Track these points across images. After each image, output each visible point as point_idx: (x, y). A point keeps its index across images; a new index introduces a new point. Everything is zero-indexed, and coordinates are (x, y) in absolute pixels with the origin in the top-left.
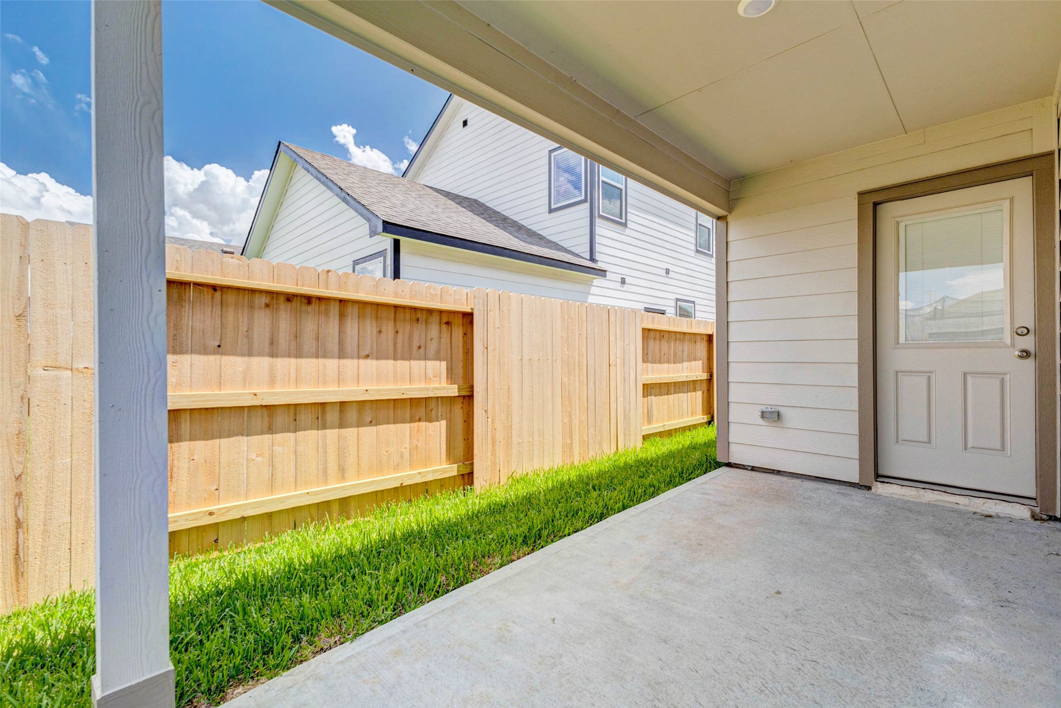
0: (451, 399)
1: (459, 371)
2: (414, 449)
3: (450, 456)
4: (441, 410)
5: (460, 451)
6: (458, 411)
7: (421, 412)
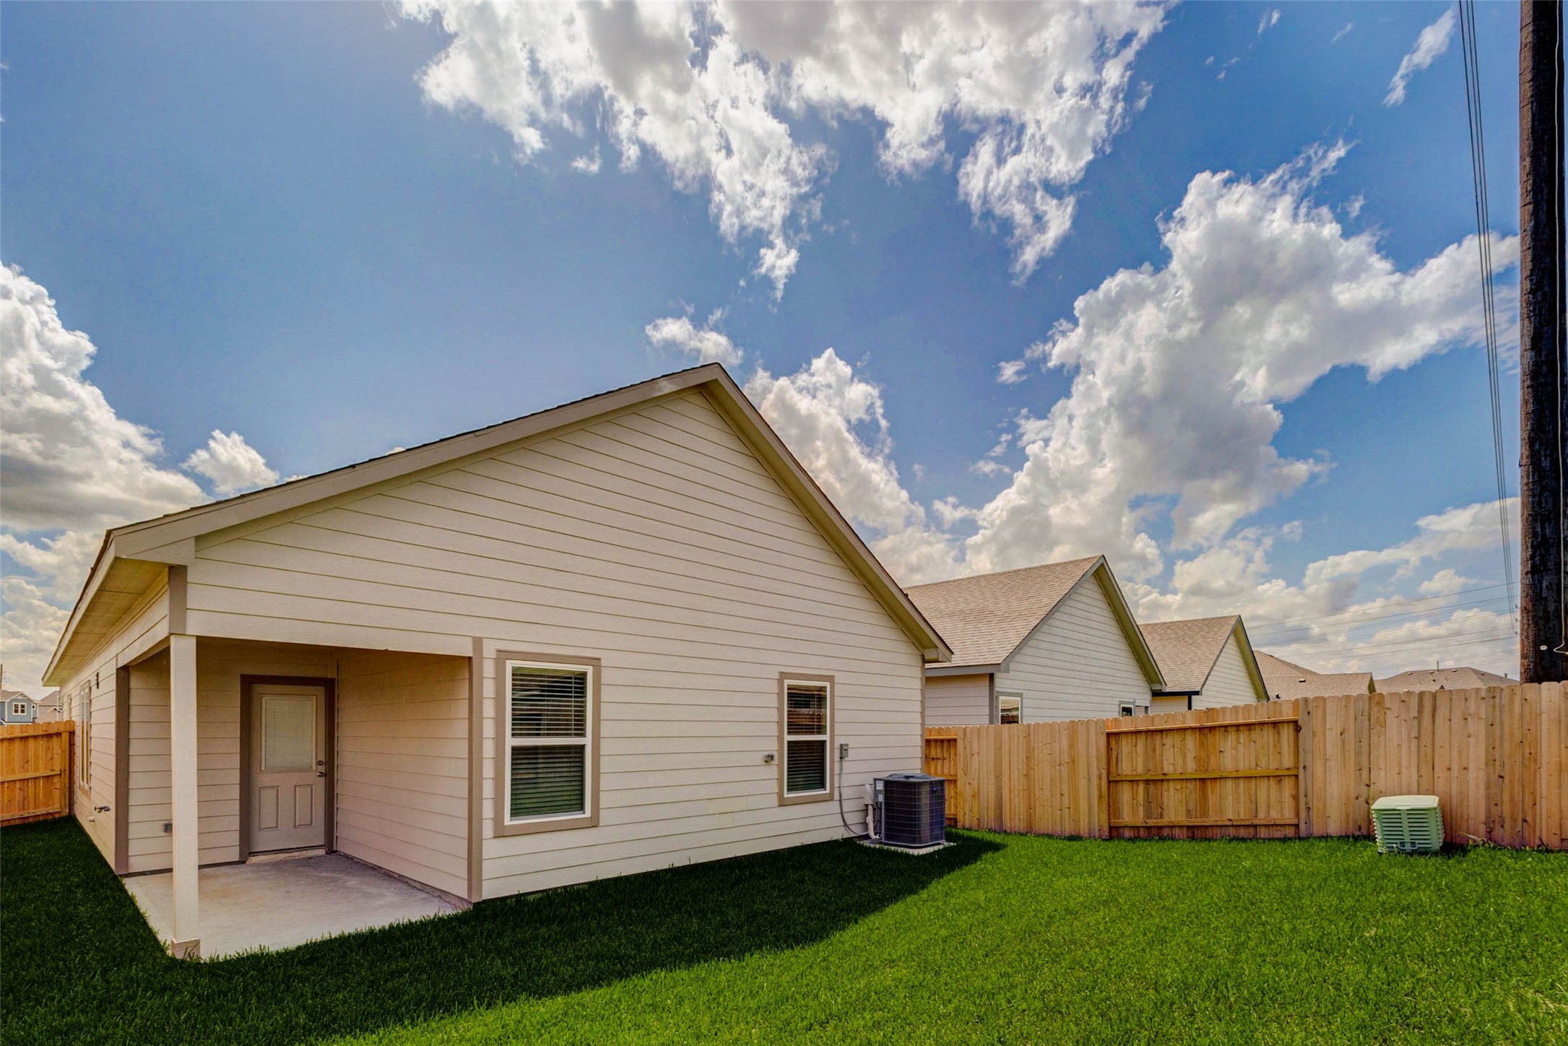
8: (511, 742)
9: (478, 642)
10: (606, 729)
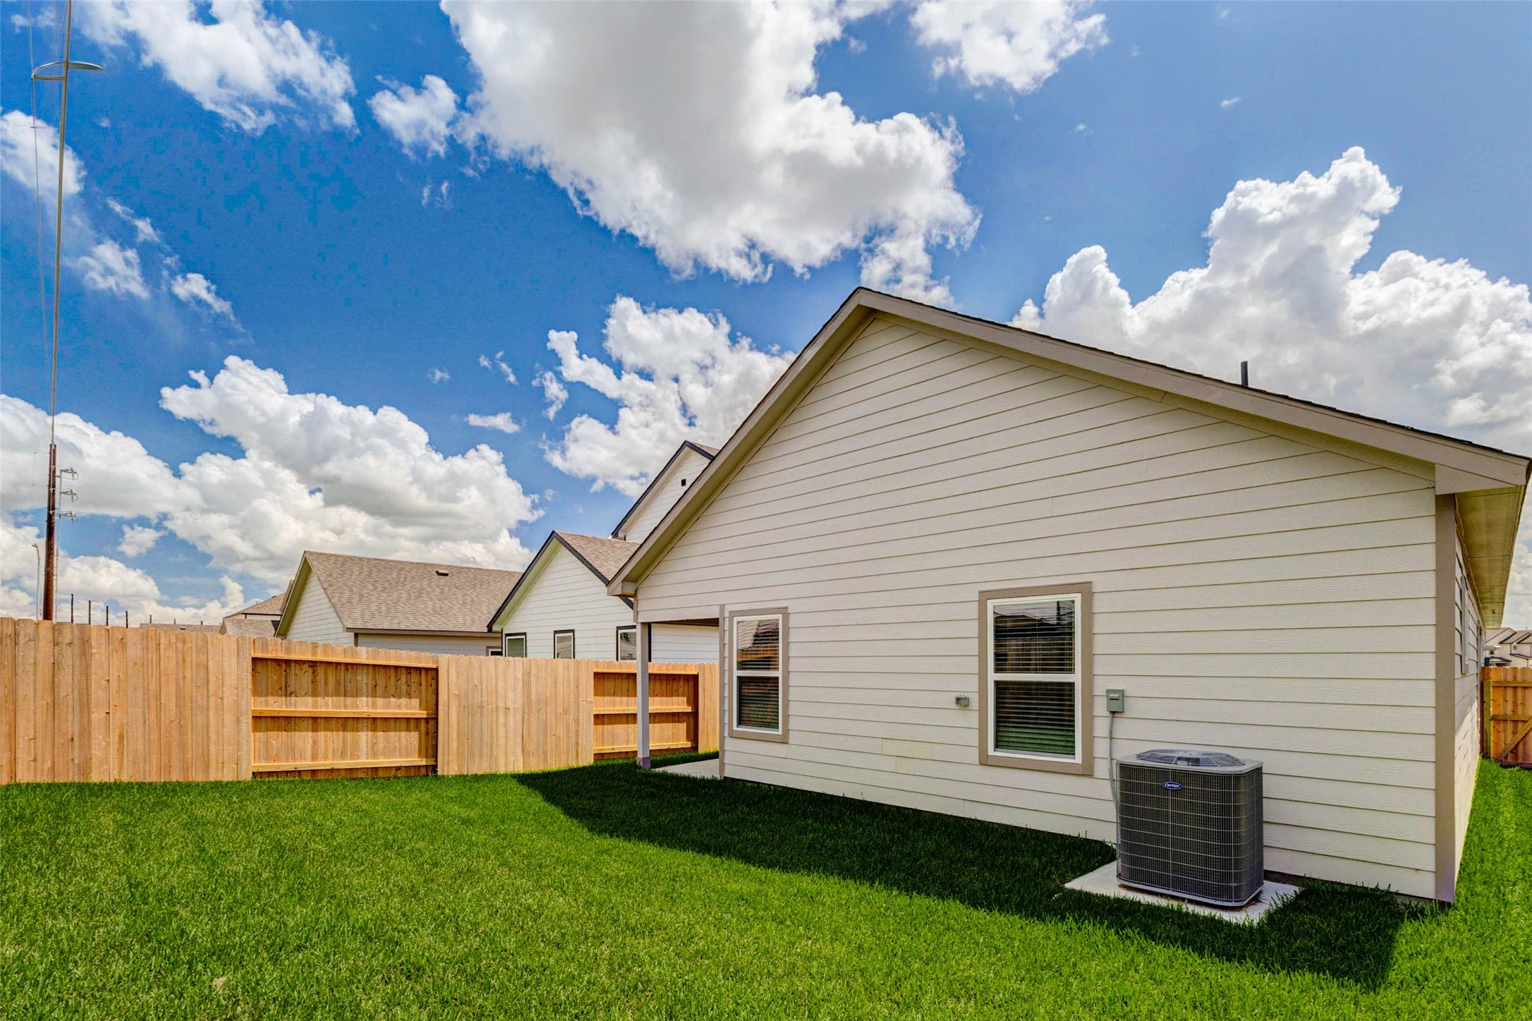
0: (688, 713)
1: (692, 701)
2: (673, 734)
3: (688, 739)
4: (685, 718)
5: (692, 736)
6: (692, 720)
7: (676, 719)
8: (737, 673)
9: (722, 607)
10: (793, 665)
